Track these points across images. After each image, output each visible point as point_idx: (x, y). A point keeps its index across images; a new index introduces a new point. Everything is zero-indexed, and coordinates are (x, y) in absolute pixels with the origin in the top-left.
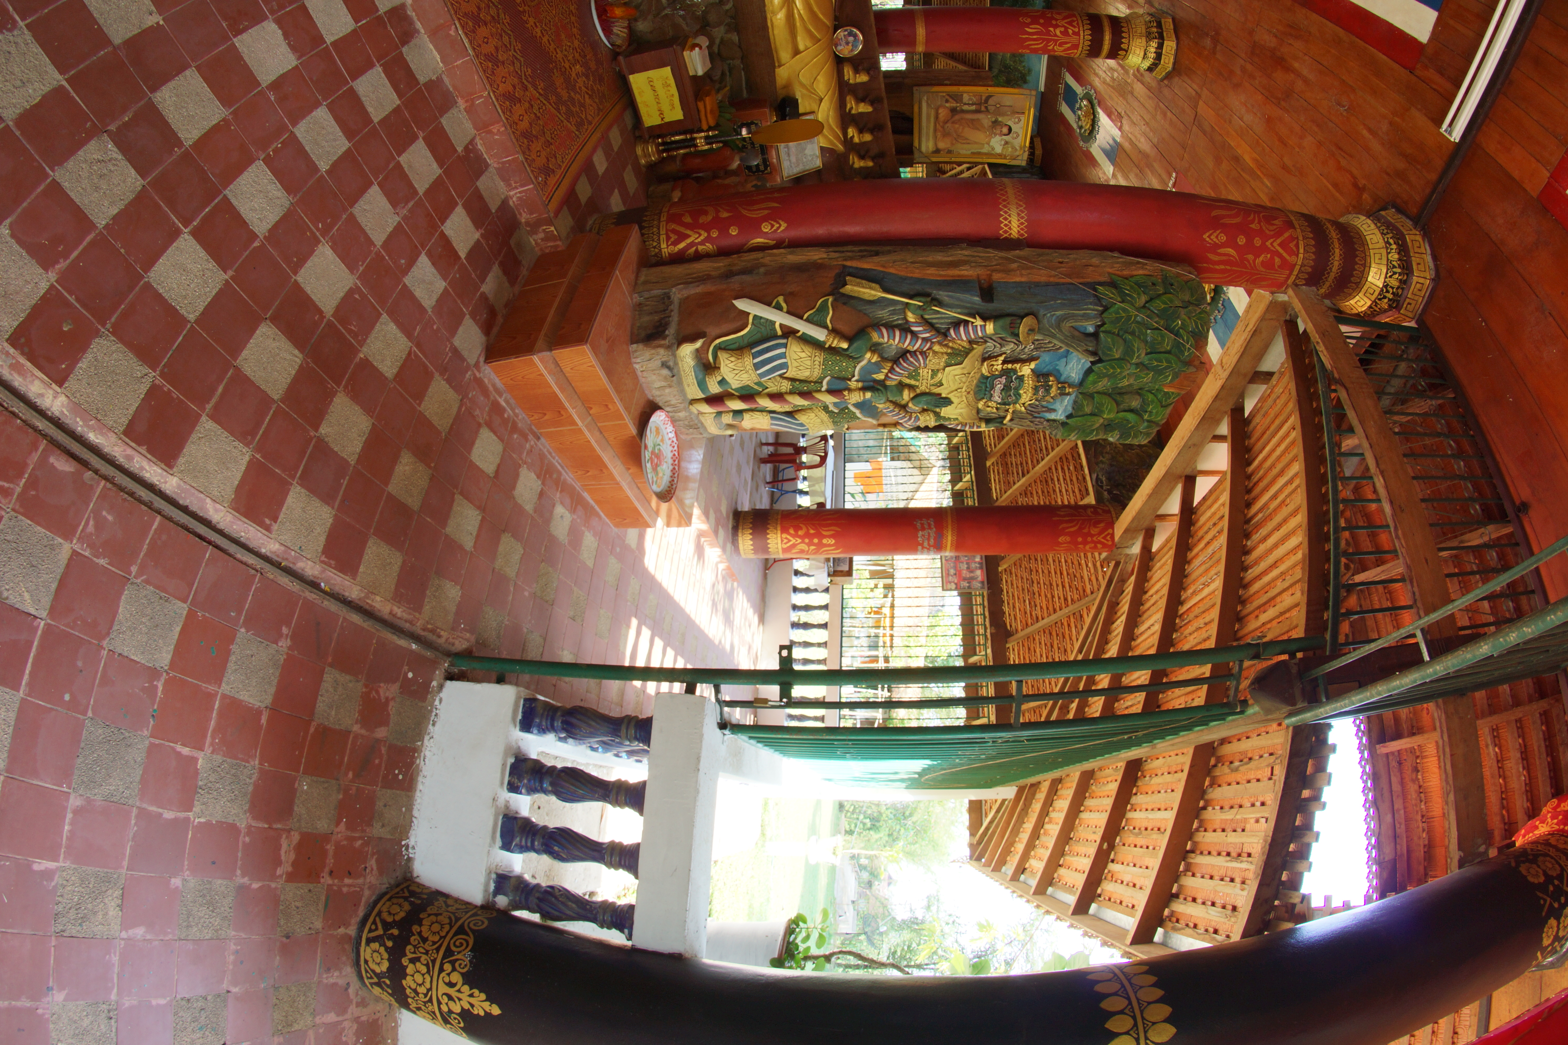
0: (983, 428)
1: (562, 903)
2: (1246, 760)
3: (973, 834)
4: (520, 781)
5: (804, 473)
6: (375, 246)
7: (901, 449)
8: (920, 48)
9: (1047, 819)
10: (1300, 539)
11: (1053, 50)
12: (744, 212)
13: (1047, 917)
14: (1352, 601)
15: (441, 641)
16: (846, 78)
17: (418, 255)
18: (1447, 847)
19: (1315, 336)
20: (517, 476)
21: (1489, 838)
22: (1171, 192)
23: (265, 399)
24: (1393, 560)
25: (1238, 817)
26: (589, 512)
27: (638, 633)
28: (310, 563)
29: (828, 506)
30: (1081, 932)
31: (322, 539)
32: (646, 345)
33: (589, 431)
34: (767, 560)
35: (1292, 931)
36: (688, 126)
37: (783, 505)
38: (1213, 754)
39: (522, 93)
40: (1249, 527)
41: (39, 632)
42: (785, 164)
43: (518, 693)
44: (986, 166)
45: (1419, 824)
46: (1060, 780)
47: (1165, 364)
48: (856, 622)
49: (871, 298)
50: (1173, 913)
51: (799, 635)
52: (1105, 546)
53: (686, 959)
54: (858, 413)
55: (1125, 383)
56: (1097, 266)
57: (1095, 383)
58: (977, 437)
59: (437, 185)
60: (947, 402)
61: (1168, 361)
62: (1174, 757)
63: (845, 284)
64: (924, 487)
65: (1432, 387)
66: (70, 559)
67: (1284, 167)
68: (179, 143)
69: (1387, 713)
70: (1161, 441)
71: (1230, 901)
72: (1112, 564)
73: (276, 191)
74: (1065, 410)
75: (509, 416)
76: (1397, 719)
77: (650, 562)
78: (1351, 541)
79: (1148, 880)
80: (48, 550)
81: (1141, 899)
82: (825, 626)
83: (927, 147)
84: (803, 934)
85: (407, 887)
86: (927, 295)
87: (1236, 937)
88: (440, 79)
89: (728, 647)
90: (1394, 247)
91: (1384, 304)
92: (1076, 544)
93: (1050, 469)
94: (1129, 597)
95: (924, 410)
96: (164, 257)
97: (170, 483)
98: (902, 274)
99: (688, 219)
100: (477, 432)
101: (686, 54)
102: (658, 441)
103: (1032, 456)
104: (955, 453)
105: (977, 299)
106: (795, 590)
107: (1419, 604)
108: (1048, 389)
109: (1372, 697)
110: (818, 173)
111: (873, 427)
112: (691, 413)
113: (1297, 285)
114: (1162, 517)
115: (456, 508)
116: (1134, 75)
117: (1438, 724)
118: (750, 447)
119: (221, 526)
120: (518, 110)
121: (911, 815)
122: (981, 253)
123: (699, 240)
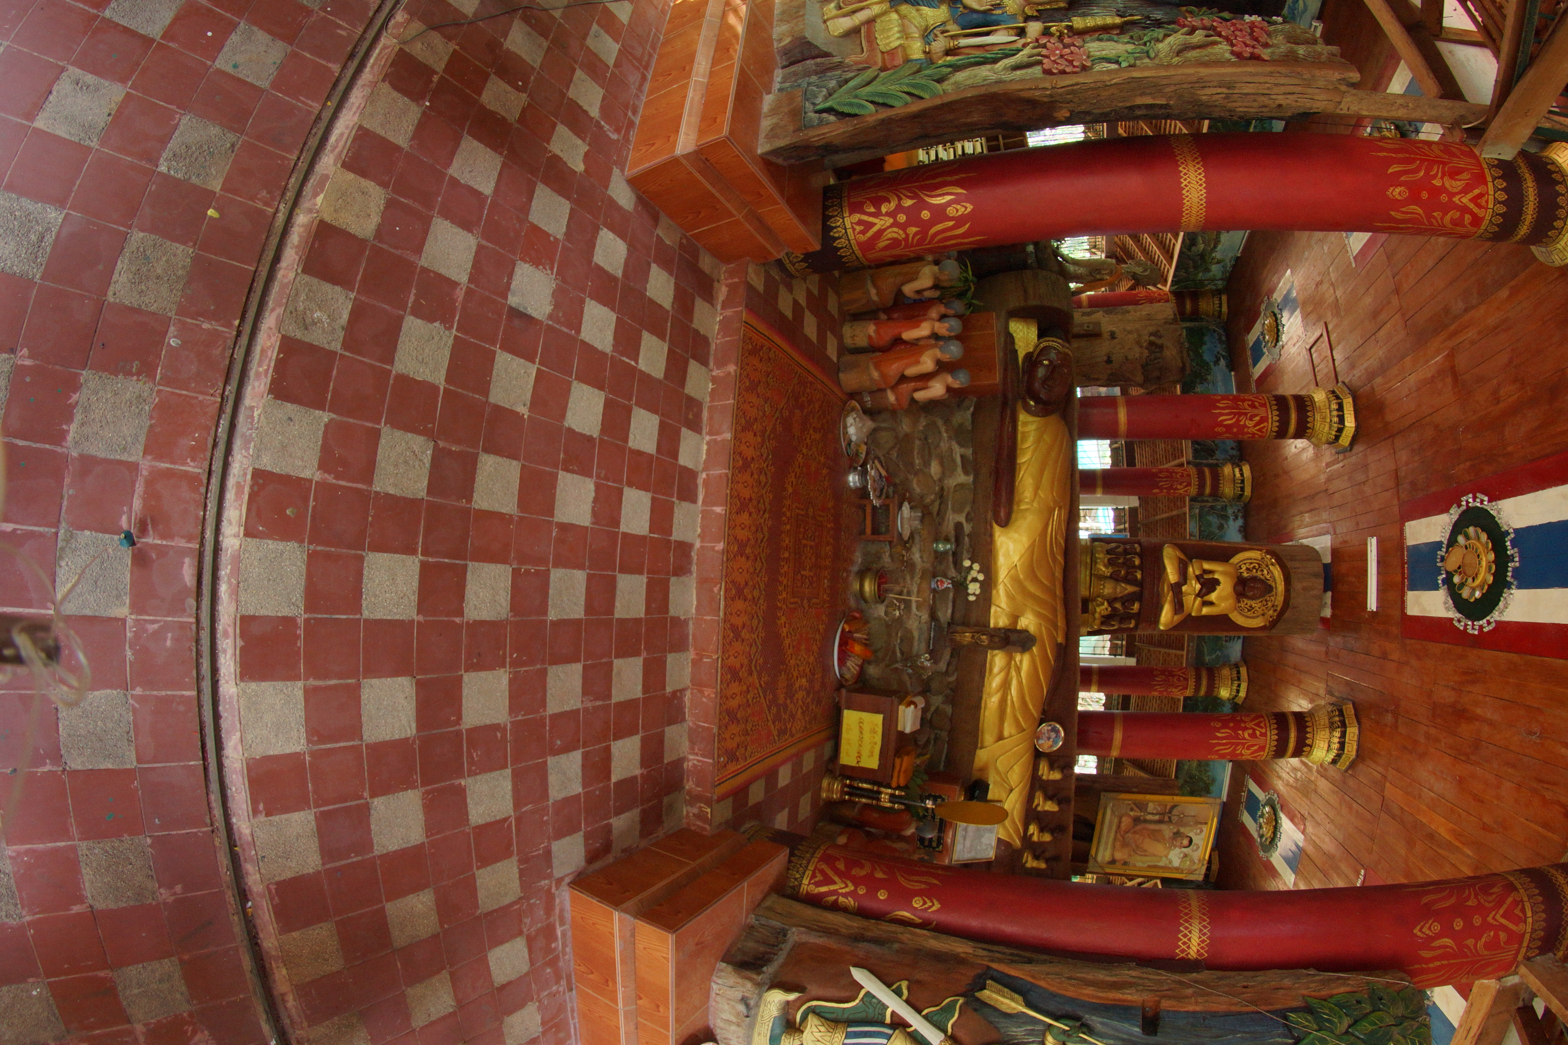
6: (545, 711)
8: (1115, 753)
11: (1239, 755)
12: (901, 880)
16: (1040, 773)
17: (575, 748)
23: (356, 730)
28: (258, 876)
31: (288, 875)
32: (735, 971)
33: (626, 1018)
36: (879, 778)
39: (746, 674)
41: (43, 611)
42: (958, 847)
44: (1159, 882)
49: (1009, 1011)
56: (1290, 989)
59: (630, 704)
63: (983, 988)
66: (117, 619)
67: (1485, 828)
68: (470, 500)
73: (504, 600)
75: (555, 949)
80: (115, 592)
83: (1104, 856)
86: (1077, 1018)
88: (686, 622)
96: (390, 555)
97: (229, 687)
98: (1053, 989)
99: (841, 866)
100: (513, 937)
101: (901, 708)
110: (988, 864)
115: (435, 980)
119: (226, 762)
120: (735, 688)
122: (1153, 975)
123: (843, 891)
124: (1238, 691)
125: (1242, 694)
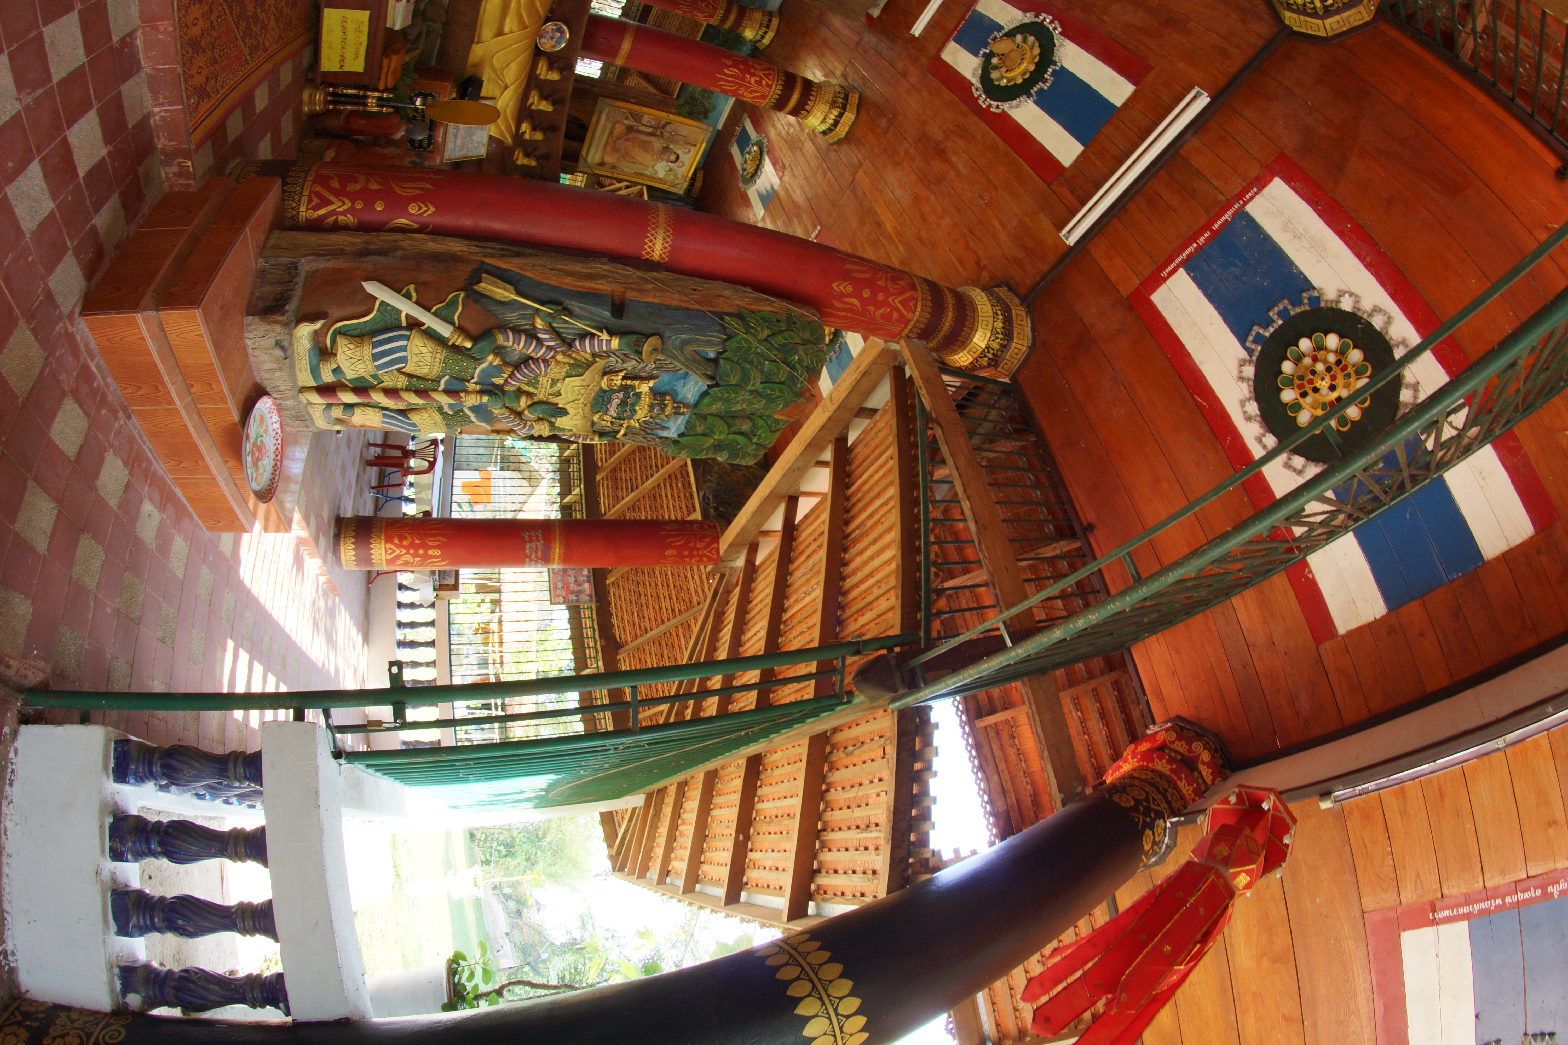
0: (596, 441)
1: (203, 987)
2: (859, 744)
3: (610, 846)
4: (125, 846)
5: (411, 478)
7: (512, 459)
8: (619, 62)
9: (680, 821)
10: (894, 552)
11: (742, 95)
12: (396, 188)
13: (702, 911)
14: (942, 603)
15: (11, 673)
16: (538, 72)
17: (31, 162)
18: (1050, 794)
19: (919, 382)
20: (101, 462)
21: (1084, 781)
22: (812, 242)
24: (978, 569)
25: (860, 794)
26: (181, 512)
27: (236, 657)
29: (434, 515)
30: (738, 919)
32: (262, 319)
33: (188, 413)
34: (369, 572)
35: (931, 880)
36: (365, 81)
37: (386, 513)
38: (828, 743)
40: (847, 543)
42: (450, 146)
43: (107, 733)
44: (645, 188)
45: (1022, 779)
46: (686, 783)
47: (778, 393)
48: (464, 640)
49: (503, 300)
50: (819, 887)
51: (405, 655)
52: (710, 559)
53: (354, 1022)
54: (472, 416)
55: (738, 407)
56: (728, 298)
57: (709, 405)
58: (588, 450)
59: (76, 77)
60: (563, 412)
61: (781, 391)
62: (791, 749)
63: (480, 281)
64: (532, 499)
65: (1017, 431)
67: (919, 239)
69: (981, 693)
70: (767, 464)
71: (869, 867)
72: (717, 577)
74: (677, 429)
75: (99, 386)
76: (990, 698)
77: (246, 573)
78: (940, 553)
79: (789, 861)
81: (787, 880)
82: (432, 644)
83: (594, 158)
84: (466, 974)
85: (18, 1008)
86: (559, 303)
87: (882, 894)
89: (332, 670)
90: (1001, 317)
91: (984, 362)
92: (682, 557)
93: (659, 485)
94: (734, 607)
95: (539, 419)
98: (538, 279)
99: (335, 184)
100: (59, 403)
102: (262, 432)
103: (642, 472)
104: (566, 465)
105: (607, 314)
106: (400, 605)
107: (1001, 604)
108: (663, 407)
109: (965, 679)
110: (480, 161)
111: (486, 433)
112: (300, 402)
113: (909, 338)
114: (766, 533)
115: (28, 498)
116: (809, 135)
117: (1026, 698)
118: (357, 446)
120: (196, 11)
121: (544, 836)
122: (620, 270)
123: (341, 209)
124: (763, 37)
125: (766, 41)
